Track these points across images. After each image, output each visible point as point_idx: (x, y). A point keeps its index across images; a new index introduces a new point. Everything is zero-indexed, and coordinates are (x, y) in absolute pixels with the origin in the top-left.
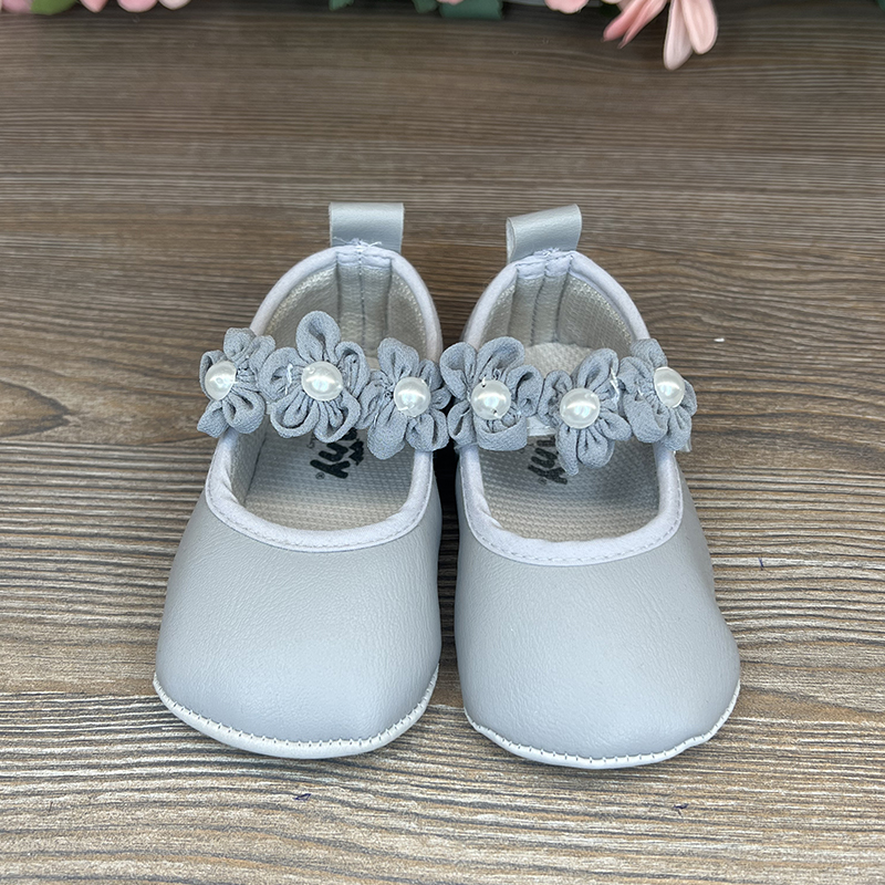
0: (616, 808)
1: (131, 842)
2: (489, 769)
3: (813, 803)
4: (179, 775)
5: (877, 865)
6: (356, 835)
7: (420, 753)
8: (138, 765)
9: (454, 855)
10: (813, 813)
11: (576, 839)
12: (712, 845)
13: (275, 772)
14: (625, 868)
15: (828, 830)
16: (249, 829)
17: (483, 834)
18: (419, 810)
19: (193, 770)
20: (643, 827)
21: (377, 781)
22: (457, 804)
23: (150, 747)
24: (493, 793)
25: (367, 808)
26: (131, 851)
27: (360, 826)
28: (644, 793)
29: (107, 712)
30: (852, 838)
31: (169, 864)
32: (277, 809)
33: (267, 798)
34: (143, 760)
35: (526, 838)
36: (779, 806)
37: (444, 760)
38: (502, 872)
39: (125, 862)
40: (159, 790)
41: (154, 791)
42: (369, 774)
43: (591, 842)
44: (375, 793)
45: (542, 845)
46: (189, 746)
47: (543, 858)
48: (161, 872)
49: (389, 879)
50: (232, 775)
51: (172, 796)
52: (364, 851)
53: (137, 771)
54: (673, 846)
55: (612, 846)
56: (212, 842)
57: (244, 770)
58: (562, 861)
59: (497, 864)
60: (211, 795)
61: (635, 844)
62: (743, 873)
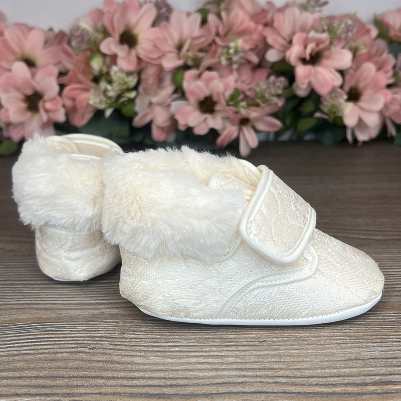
0: (234, 343)
1: (11, 366)
2: (176, 335)
3: (321, 337)
4: (36, 345)
5: (352, 353)
6: (115, 358)
7: (146, 332)
8: (16, 343)
9: (162, 361)
10: (322, 340)
11: (216, 353)
12: (277, 352)
13: (79, 342)
14: (238, 360)
15: (329, 344)
16: (66, 360)
17: (174, 354)
18: (145, 349)
19: (42, 343)
20: (246, 348)
21: (126, 342)
22: (162, 346)
23: (23, 337)
24: (178, 342)
25: (121, 350)
26: (11, 369)
27: (118, 355)
28: (246, 338)
29: (5, 328)
30: (340, 346)
31: (28, 372)
32: (80, 352)
33: (76, 350)
34: (19, 342)
35: (194, 354)
36: (306, 338)
37: (157, 334)
38: (183, 365)
39: (7, 373)
40: (26, 350)
41: (23, 350)
42: (123, 340)
43: (223, 354)
44: (125, 345)
45: (201, 356)
46: (41, 336)
47: (201, 360)
48: (24, 375)
49: (130, 371)
50: (60, 344)
51: (32, 352)
52: (119, 363)
53: (17, 345)
54: (259, 353)
55: (233, 355)
56: (49, 364)
57: (66, 342)
58: (211, 360)
59: (181, 363)
60: (50, 350)
61: (243, 353)
62: (292, 359)
